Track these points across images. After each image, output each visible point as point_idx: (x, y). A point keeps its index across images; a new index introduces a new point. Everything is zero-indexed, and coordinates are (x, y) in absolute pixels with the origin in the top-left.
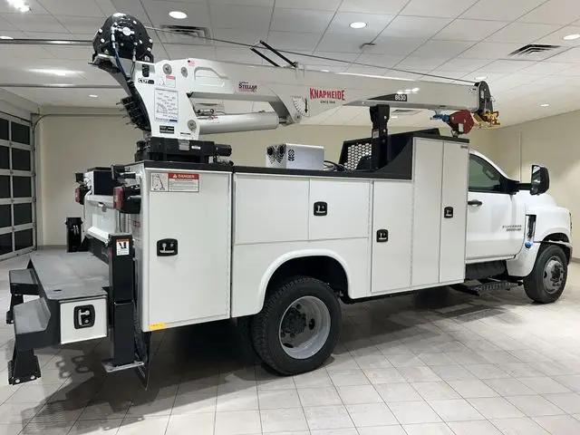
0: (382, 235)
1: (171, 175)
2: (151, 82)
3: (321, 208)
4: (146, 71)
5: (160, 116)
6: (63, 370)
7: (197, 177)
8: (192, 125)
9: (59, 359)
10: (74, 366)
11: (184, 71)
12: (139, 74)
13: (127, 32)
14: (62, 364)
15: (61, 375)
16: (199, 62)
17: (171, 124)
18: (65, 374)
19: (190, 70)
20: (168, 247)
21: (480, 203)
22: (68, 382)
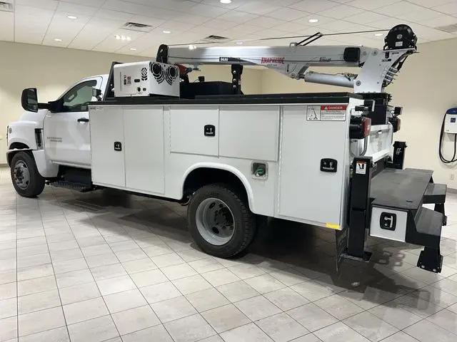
6: (400, 260)
9: (396, 269)
10: (391, 259)
14: (398, 263)
15: (404, 257)
18: (400, 256)
22: (402, 251)
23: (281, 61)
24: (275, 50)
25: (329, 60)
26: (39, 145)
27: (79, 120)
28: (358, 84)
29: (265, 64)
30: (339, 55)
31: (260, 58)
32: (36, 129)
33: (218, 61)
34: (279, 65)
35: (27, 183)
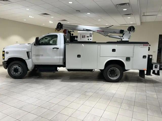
23: (103, 31)
24: (101, 28)
25: (116, 32)
26: (29, 58)
27: (53, 48)
28: (123, 38)
29: (98, 32)
30: (118, 31)
31: (97, 30)
32: (27, 52)
33: (83, 30)
34: (102, 32)
35: (20, 73)
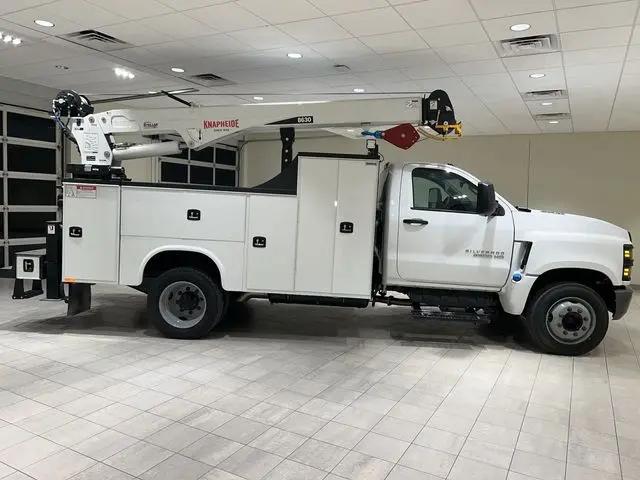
0: (259, 242)
1: (78, 187)
2: (82, 129)
3: (194, 215)
4: (79, 123)
5: (86, 150)
7: (95, 188)
8: (107, 155)
11: (104, 120)
12: (75, 125)
13: (61, 101)
16: (114, 112)
17: (94, 155)
19: (108, 118)
20: (76, 232)
21: (426, 223)
